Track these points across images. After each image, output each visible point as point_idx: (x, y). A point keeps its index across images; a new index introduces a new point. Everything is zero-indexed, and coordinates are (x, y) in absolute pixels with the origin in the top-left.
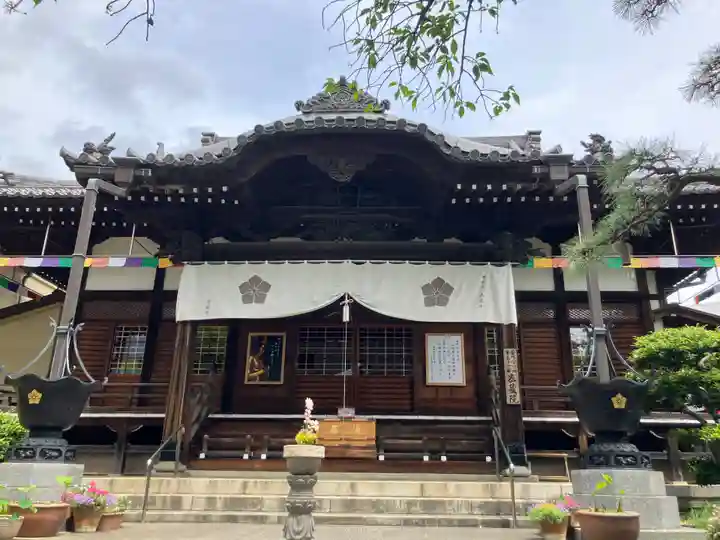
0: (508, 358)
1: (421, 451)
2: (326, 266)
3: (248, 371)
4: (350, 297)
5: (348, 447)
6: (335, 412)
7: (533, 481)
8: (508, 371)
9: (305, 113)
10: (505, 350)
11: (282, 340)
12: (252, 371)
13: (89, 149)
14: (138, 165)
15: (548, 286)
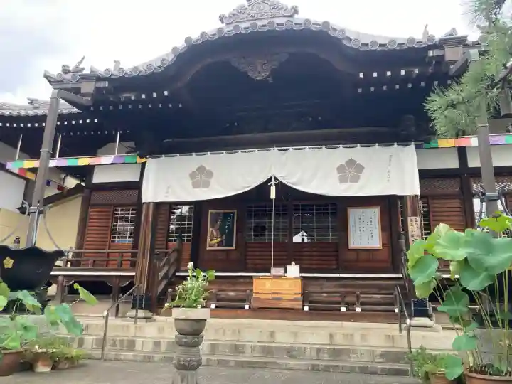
0: (412, 225)
1: (340, 303)
2: (256, 154)
3: (209, 240)
4: (276, 179)
5: (279, 299)
6: (269, 271)
7: (435, 330)
8: (412, 236)
9: (227, 24)
10: (409, 219)
11: (233, 215)
12: (212, 240)
13: (66, 70)
14: (99, 78)
15: (454, 163)
